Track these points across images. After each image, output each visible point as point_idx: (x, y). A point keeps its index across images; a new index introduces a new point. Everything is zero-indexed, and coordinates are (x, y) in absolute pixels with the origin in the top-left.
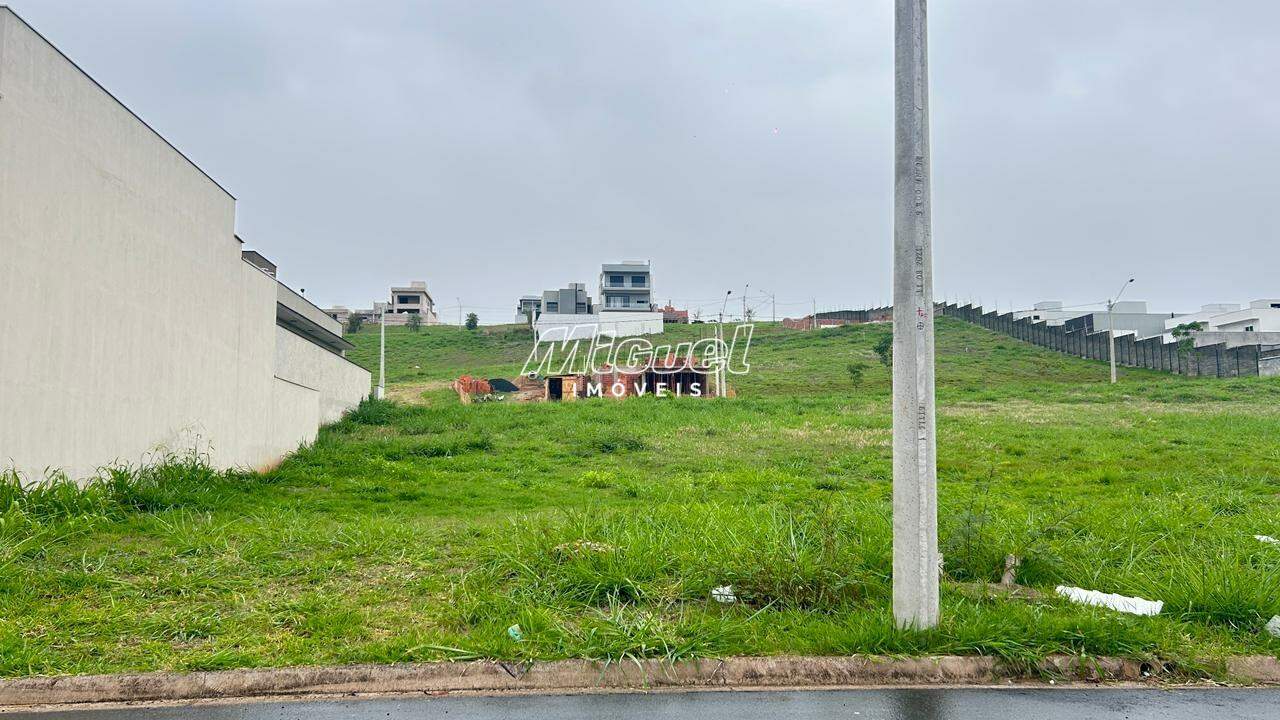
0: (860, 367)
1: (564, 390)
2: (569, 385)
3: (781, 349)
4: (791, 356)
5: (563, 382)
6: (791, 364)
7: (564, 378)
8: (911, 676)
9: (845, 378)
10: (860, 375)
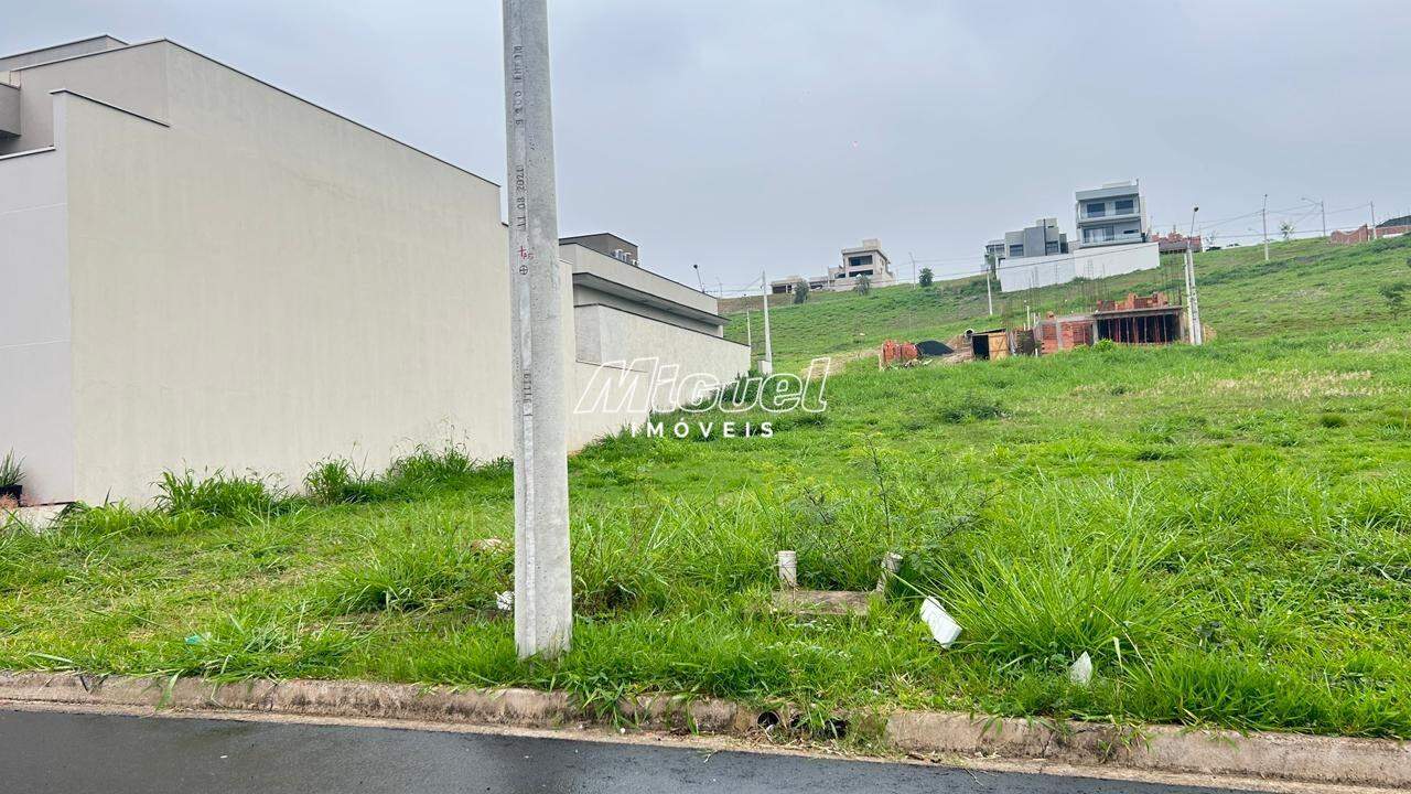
0: (1400, 287)
1: (991, 348)
2: (997, 342)
3: (1310, 274)
4: (1321, 282)
5: (990, 340)
6: (1319, 292)
7: (990, 335)
8: (466, 712)
9: (1381, 305)
10: (1400, 299)
